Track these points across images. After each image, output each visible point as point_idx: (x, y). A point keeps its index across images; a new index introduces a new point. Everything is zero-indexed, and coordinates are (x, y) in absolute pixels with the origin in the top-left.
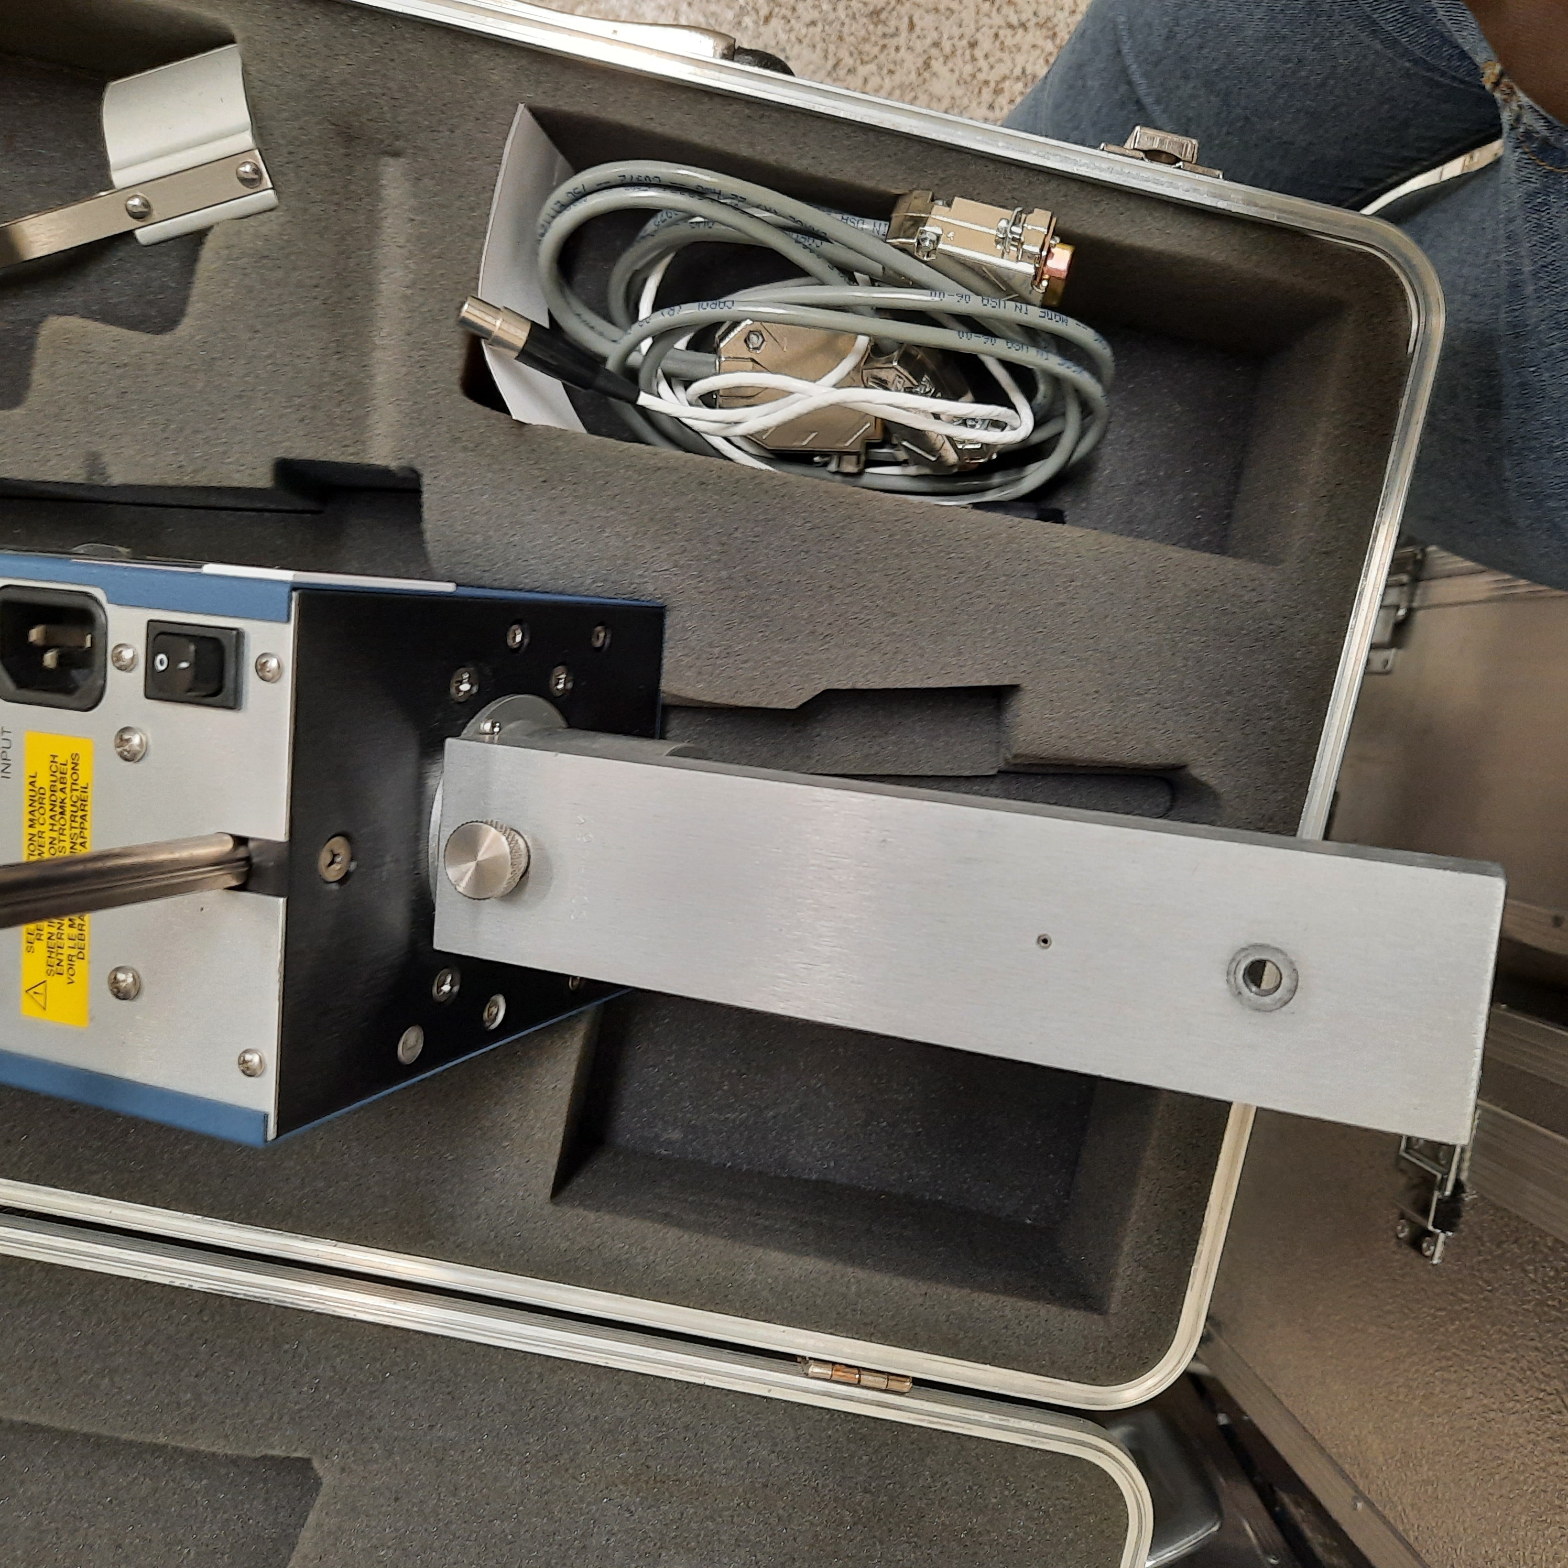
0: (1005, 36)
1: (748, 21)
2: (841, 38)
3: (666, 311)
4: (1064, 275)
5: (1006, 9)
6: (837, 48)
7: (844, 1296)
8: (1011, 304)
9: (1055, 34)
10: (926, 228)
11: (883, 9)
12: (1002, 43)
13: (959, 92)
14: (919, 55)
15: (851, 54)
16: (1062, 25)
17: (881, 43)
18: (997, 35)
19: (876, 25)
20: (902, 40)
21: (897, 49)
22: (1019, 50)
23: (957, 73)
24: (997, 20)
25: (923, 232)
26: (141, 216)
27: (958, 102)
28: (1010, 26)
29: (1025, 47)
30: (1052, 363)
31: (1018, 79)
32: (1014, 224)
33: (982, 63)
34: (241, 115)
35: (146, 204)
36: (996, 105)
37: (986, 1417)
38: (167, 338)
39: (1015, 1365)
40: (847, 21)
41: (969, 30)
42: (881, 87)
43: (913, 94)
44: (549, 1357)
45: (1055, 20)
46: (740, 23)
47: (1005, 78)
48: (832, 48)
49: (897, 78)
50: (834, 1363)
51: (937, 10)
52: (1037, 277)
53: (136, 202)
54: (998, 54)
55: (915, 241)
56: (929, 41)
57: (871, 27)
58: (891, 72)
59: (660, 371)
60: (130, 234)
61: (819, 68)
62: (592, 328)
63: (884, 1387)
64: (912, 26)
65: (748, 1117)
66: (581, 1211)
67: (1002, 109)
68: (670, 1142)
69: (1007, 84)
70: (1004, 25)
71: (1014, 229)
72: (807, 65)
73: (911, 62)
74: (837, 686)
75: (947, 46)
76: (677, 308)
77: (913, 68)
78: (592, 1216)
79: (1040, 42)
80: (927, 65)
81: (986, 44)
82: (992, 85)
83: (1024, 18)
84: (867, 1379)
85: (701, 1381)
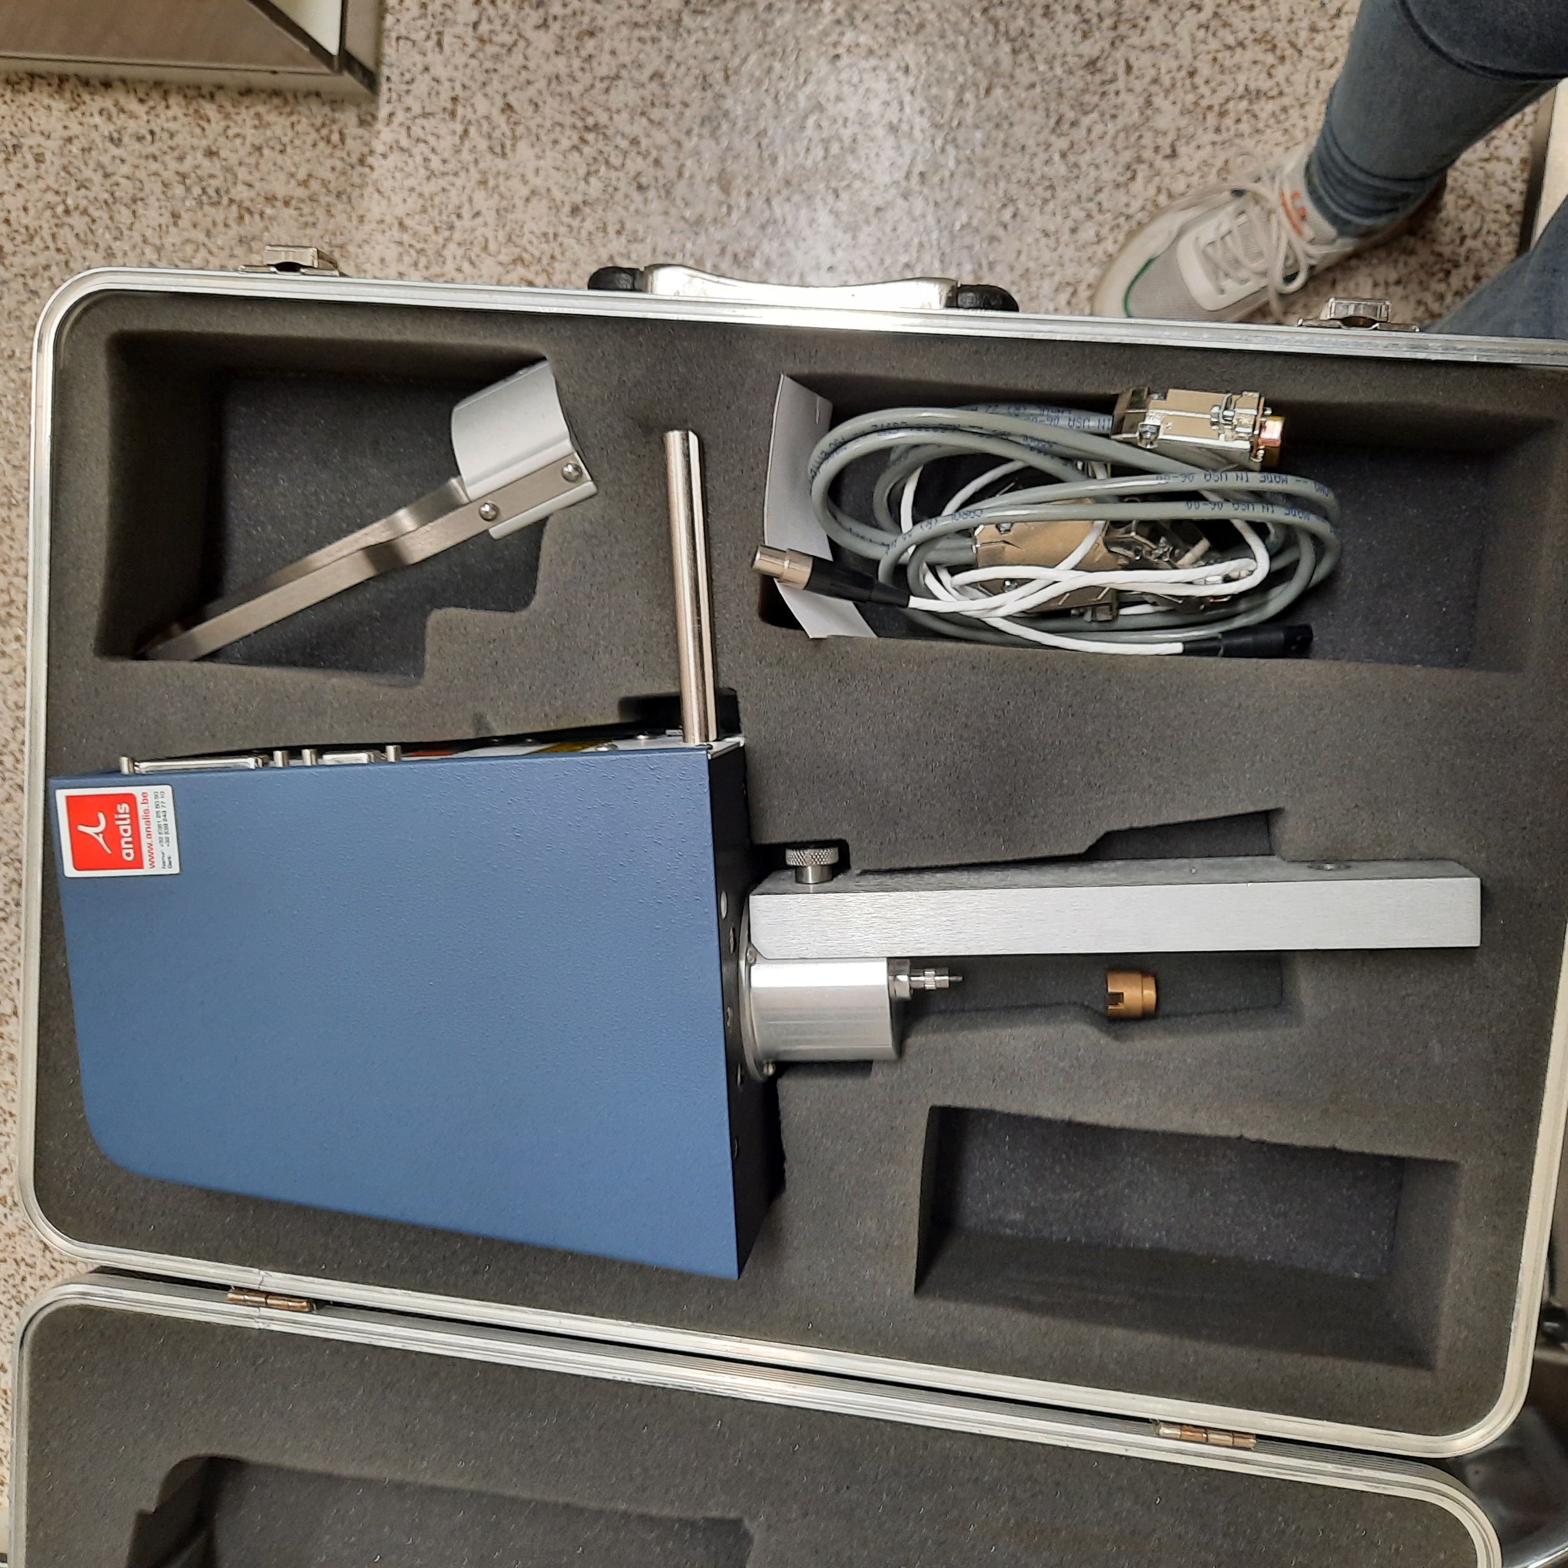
0: (1224, 58)
1: (968, 96)
2: (1061, 95)
3: (924, 524)
4: (1278, 444)
5: (1222, 33)
6: (1058, 105)
7: (1184, 1365)
8: (1232, 475)
9: (1275, 47)
10: (1146, 422)
11: (1098, 58)
12: (1221, 66)
13: (1183, 122)
14: (1139, 95)
15: (1072, 107)
16: (1281, 36)
17: (1101, 90)
18: (1215, 59)
19: (1092, 73)
20: (1120, 84)
21: (1117, 93)
22: (1239, 68)
23: (1179, 105)
24: (1214, 44)
25: (1143, 426)
26: (494, 518)
27: (1183, 132)
28: (1229, 48)
29: (1245, 65)
30: (1279, 514)
31: (1241, 97)
32: (1226, 409)
33: (1204, 90)
34: (561, 427)
35: (494, 508)
36: (1223, 128)
37: (1330, 1467)
38: (524, 614)
39: (1351, 1420)
40: (1065, 76)
41: (1187, 60)
42: (1105, 133)
43: (1137, 134)
44: (929, 1428)
45: (1273, 33)
46: (961, 101)
47: (1228, 100)
48: (1053, 106)
49: (1121, 122)
50: (1181, 1424)
51: (1152, 48)
52: (1254, 448)
53: (487, 508)
54: (1219, 78)
55: (1137, 434)
56: (1147, 79)
57: (1089, 77)
58: (1114, 117)
59: (925, 565)
60: (487, 531)
61: (1042, 128)
62: (862, 538)
63: (1230, 1444)
64: (1129, 68)
65: (1081, 1196)
66: (941, 1302)
67: (1228, 130)
68: (1013, 1225)
69: (1231, 105)
70: (1222, 48)
71: (1226, 413)
72: (1030, 127)
73: (1132, 102)
74: (1116, 828)
75: (1166, 80)
76: (933, 520)
77: (1134, 108)
78: (952, 1306)
79: (1261, 57)
80: (1149, 103)
81: (1205, 69)
82: (1216, 108)
83: (1241, 36)
84: (1213, 1437)
85: (1064, 1444)
